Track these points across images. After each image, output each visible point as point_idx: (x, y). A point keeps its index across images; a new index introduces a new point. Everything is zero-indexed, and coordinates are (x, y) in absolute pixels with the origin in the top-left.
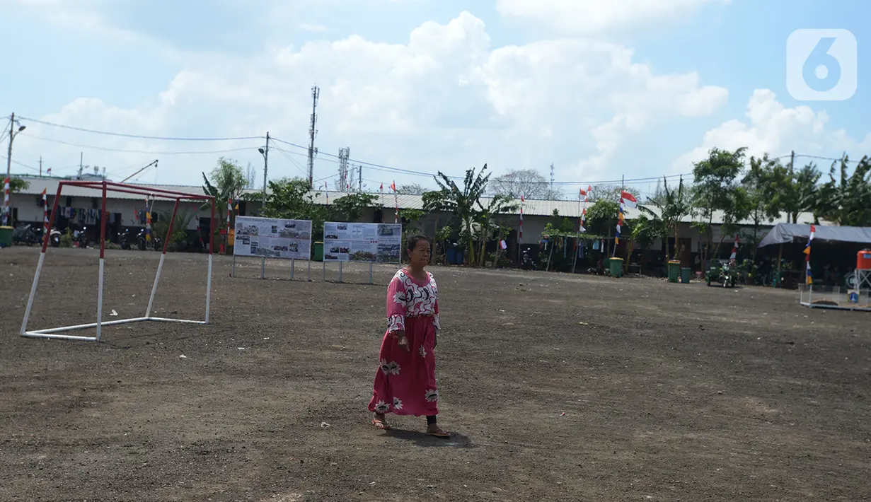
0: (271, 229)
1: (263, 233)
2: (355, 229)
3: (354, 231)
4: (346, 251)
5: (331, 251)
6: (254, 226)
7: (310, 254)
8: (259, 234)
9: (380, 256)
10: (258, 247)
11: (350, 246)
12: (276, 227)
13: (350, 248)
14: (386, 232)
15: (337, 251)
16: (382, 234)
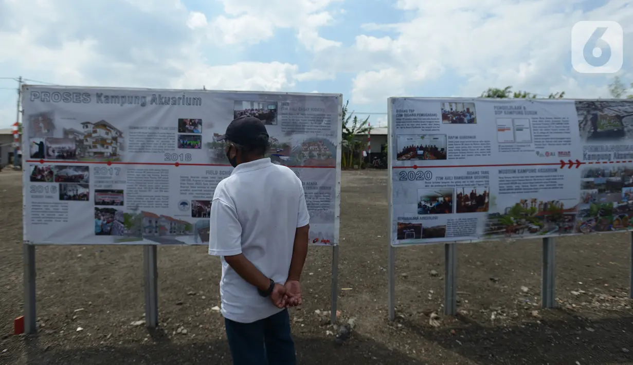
0: (177, 134)
1: (142, 150)
2: (506, 121)
3: (501, 129)
4: (477, 203)
5: (423, 209)
6: (103, 125)
7: (337, 224)
8: (127, 156)
9: (588, 213)
10: (124, 209)
11: (492, 186)
12: (196, 123)
13: (494, 190)
14: (604, 126)
15: (444, 208)
16: (596, 135)
